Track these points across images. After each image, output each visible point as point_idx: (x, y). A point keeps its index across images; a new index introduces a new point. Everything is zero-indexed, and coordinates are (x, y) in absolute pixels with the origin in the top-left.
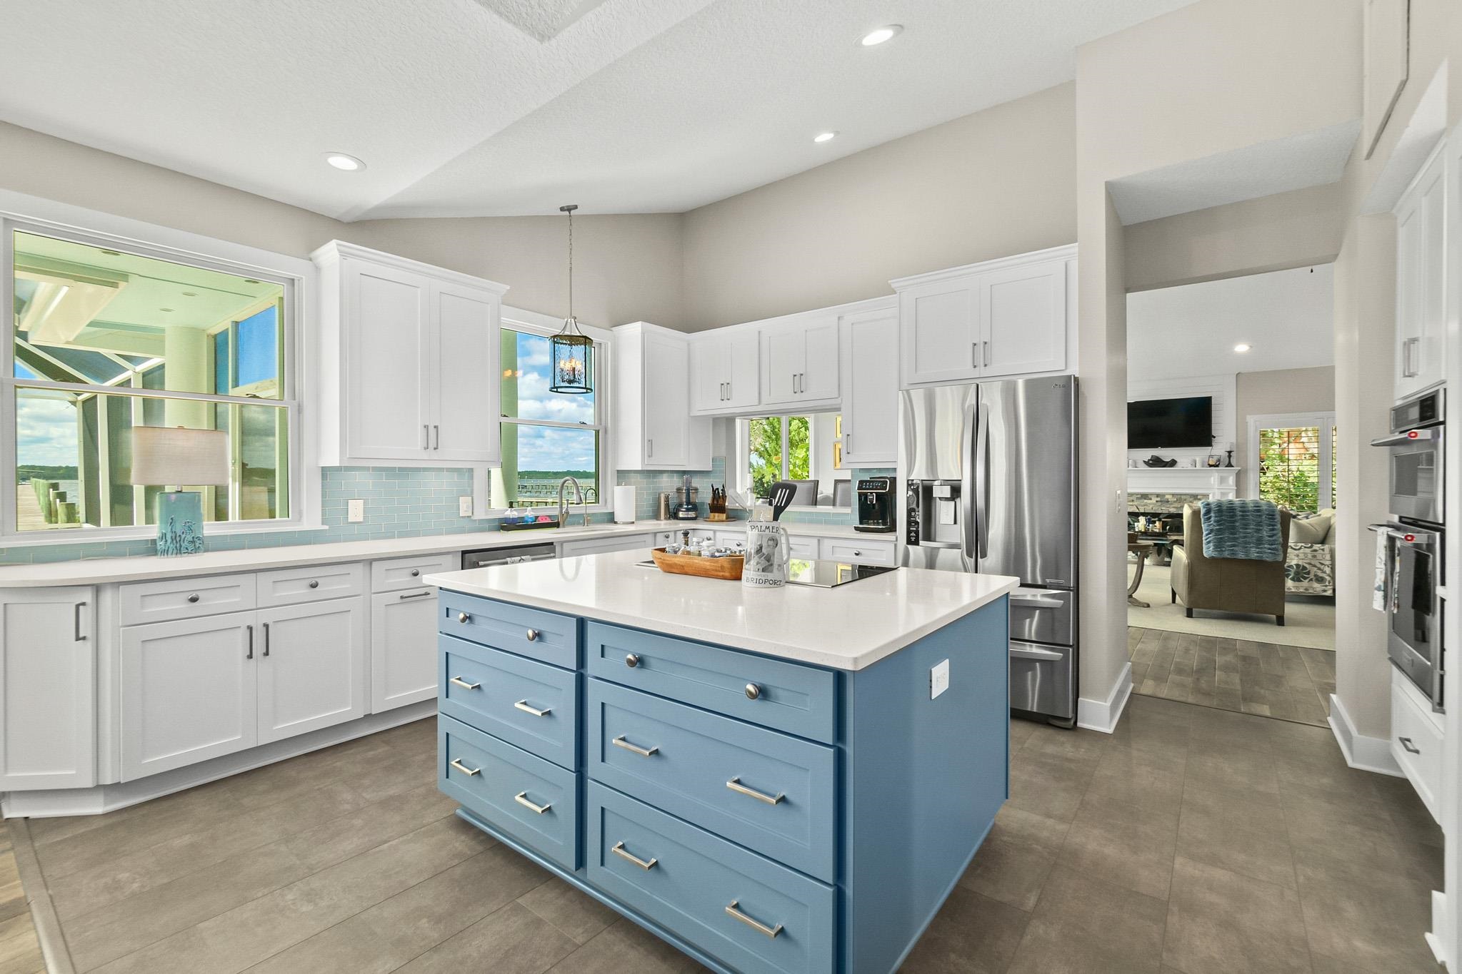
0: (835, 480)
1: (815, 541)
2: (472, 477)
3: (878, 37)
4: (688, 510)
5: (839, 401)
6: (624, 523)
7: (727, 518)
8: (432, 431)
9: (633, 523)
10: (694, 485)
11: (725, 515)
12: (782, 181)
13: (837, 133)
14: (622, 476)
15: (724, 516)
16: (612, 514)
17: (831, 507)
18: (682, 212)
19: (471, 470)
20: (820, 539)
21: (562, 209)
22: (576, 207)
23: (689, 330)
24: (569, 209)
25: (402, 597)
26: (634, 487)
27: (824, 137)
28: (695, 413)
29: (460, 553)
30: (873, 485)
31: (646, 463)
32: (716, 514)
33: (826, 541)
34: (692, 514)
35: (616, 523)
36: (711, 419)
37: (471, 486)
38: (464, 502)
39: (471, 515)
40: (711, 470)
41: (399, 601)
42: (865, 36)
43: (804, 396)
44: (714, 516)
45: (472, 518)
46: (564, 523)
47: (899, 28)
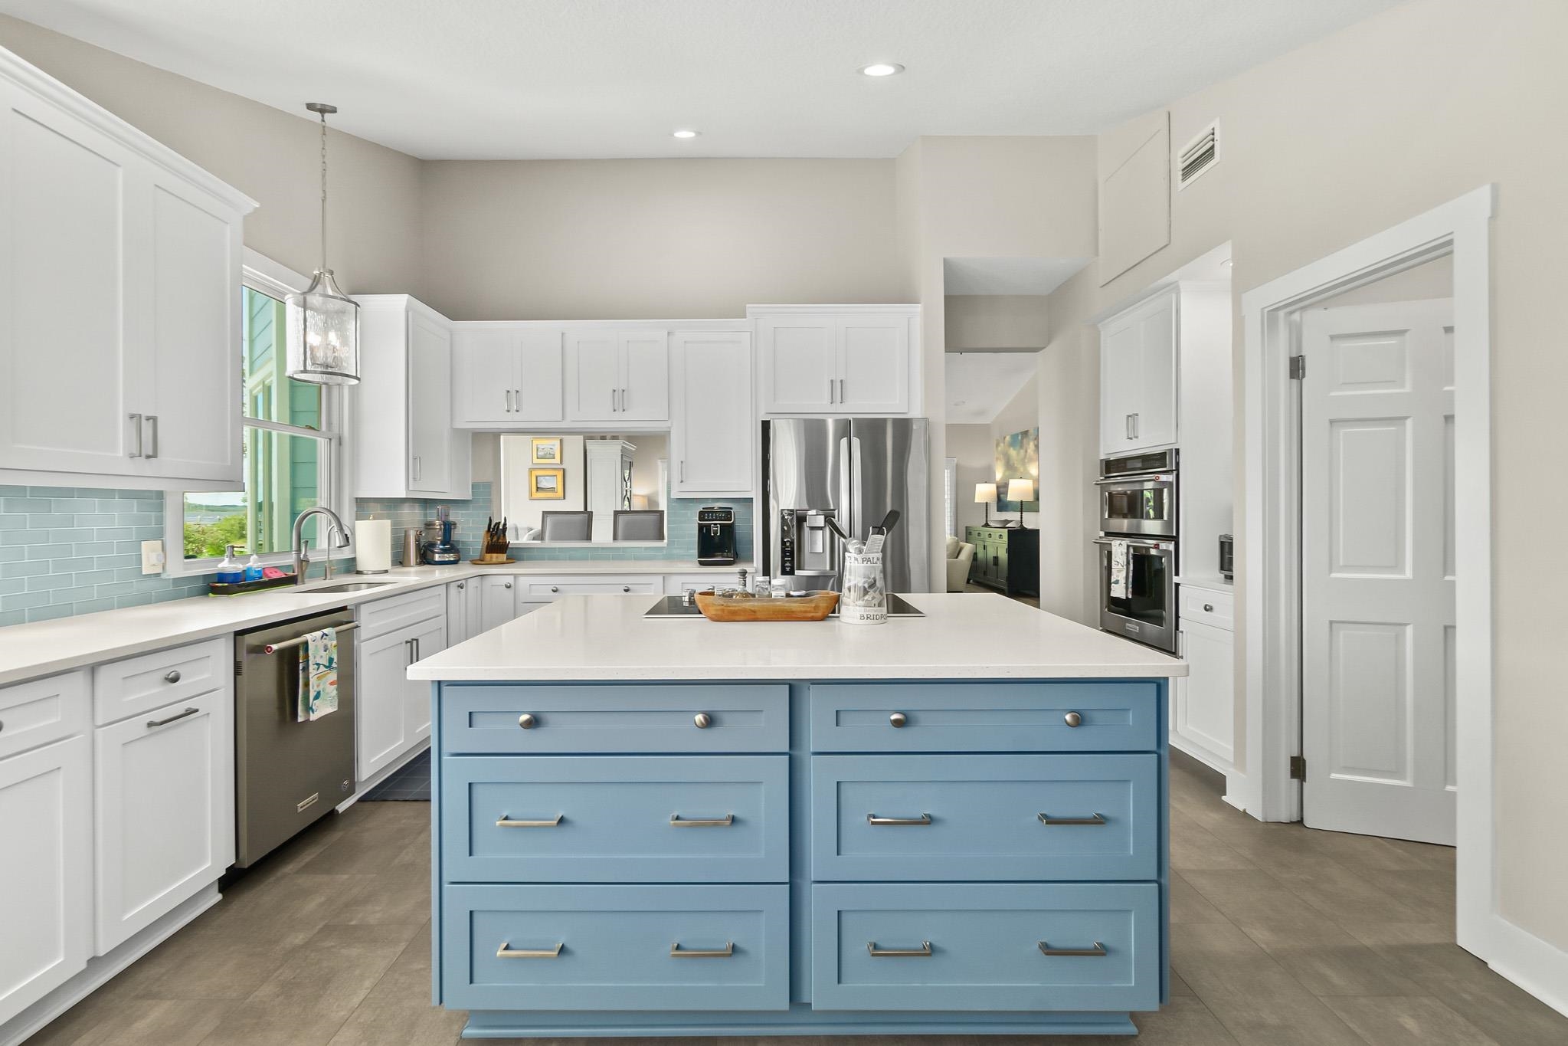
0: (543, 512)
1: (660, 578)
2: (161, 507)
3: (880, 70)
4: (445, 551)
5: (668, 424)
6: (375, 573)
7: (507, 559)
8: (147, 428)
9: (386, 572)
10: (452, 519)
11: (505, 555)
12: (568, 161)
13: (698, 133)
14: (363, 506)
15: (503, 557)
16: (354, 560)
17: (539, 542)
18: (424, 159)
19: (160, 495)
20: (665, 576)
21: (311, 107)
22: (334, 110)
23: (454, 316)
24: (323, 110)
25: (150, 725)
26: (389, 521)
27: (685, 134)
28: (461, 425)
29: (232, 636)
30: (716, 516)
31: (410, 489)
32: (494, 555)
33: (674, 578)
34: (450, 557)
35: (359, 573)
36: (470, 435)
37: (160, 520)
38: (150, 553)
39: (160, 571)
40: (470, 498)
41: (144, 731)
42: (870, 66)
43: (626, 416)
44: (491, 558)
45: (164, 576)
46: (303, 575)
47: (901, 68)
